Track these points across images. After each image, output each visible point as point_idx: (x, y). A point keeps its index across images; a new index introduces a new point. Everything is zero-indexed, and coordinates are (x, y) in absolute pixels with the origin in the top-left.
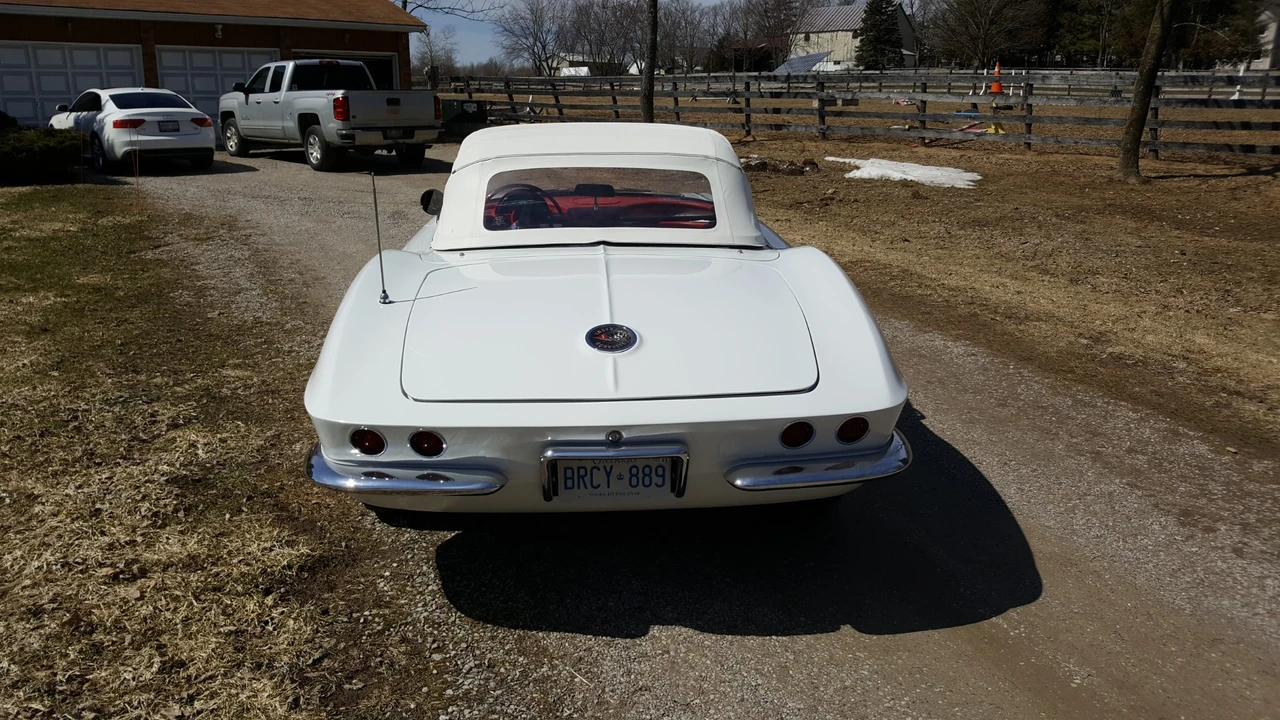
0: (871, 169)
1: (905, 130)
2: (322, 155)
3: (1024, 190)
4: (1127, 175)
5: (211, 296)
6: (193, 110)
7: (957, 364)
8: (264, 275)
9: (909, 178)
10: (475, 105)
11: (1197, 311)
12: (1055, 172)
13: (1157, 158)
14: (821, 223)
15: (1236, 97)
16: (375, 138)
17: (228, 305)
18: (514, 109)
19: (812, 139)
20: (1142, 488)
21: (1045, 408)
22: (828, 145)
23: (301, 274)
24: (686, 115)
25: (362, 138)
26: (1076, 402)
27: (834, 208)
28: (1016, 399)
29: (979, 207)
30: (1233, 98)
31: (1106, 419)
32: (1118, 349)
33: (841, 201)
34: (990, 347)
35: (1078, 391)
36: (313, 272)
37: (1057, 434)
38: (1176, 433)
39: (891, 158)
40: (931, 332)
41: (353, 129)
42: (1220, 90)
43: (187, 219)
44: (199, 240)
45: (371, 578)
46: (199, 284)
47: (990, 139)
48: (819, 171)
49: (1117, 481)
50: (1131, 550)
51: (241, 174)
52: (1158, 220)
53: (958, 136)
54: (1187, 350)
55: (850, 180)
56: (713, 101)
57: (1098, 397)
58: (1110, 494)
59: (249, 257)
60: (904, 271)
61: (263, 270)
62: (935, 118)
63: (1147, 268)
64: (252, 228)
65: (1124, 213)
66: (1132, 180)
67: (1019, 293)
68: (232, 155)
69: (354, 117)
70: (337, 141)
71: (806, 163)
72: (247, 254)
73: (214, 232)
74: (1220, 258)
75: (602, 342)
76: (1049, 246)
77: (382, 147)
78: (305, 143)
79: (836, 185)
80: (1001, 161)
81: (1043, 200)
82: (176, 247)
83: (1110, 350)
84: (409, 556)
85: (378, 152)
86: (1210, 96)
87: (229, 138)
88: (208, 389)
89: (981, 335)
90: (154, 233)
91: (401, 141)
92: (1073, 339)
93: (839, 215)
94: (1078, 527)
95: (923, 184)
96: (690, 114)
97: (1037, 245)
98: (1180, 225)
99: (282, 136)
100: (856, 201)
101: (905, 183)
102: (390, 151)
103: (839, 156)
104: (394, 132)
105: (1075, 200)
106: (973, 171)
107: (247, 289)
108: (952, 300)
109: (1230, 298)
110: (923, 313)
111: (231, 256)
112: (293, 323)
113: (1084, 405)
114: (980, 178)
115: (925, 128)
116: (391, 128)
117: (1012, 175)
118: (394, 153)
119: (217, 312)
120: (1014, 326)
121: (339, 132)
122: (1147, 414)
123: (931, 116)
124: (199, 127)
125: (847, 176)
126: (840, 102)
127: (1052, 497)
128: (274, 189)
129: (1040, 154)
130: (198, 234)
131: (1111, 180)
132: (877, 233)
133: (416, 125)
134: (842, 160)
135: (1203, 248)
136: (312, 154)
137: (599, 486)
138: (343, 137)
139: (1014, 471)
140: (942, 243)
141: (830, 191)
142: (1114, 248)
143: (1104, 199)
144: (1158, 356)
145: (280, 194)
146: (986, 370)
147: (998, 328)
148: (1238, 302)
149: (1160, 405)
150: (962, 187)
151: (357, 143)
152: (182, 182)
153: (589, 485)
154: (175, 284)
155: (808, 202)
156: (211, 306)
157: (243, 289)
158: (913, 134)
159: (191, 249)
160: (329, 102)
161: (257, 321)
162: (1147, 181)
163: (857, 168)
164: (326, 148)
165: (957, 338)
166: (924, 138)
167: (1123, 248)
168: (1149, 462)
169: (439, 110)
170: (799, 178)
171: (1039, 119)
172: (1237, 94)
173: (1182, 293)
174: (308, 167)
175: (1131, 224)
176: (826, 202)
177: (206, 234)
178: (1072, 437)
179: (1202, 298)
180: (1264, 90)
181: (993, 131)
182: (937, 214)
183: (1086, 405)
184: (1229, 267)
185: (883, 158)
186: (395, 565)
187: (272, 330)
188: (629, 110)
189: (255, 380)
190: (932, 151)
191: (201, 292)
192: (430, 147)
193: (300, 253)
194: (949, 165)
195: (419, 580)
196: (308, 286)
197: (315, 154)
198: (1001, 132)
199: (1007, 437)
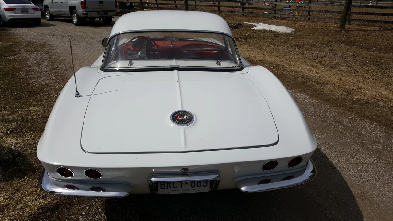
0: (260, 27)
1: (269, 14)
2: (77, 20)
3: (310, 34)
4: (342, 30)
5: (31, 74)
6: (33, 5)
7: (303, 103)
8: (52, 66)
9: (273, 30)
10: (130, 3)
11: (376, 79)
12: (319, 29)
13: (350, 24)
14: (245, 45)
15: (370, 4)
16: (95, 14)
17: (37, 78)
18: (142, 5)
19: (240, 16)
20: (383, 159)
21: (339, 122)
22: (244, 18)
23: (65, 65)
24: (198, 7)
25: (91, 15)
26: (350, 119)
27: (249, 40)
28: (327, 118)
29: (296, 40)
30: (369, 5)
31: (362, 127)
32: (358, 97)
33: (251, 38)
34: (313, 96)
35: (349, 115)
36: (69, 64)
37: (346, 134)
38: (388, 133)
39: (265, 23)
40: (291, 89)
41: (87, 11)
42: (364, 2)
43: (29, 44)
44: (31, 52)
45: (76, 216)
46: (28, 69)
47: (296, 17)
48: (243, 27)
49: (374, 156)
50: (388, 191)
51: (50, 27)
52: (355, 45)
53: (287, 16)
54: (382, 97)
55: (254, 30)
56: (207, 3)
57: (357, 117)
58: (373, 162)
59: (48, 58)
60: (277, 65)
61: (52, 63)
62: (279, 10)
63: (355, 63)
64: (50, 47)
65: (343, 43)
66: (343, 31)
67: (318, 73)
68: (48, 20)
69: (88, 7)
70: (82, 15)
71: (238, 24)
72: (47, 57)
73: (37, 48)
74: (378, 59)
75: (178, 120)
76: (321, 55)
77: (97, 18)
78: (72, 16)
79: (249, 32)
80: (301, 25)
81: (316, 38)
82: (22, 55)
83: (355, 97)
84: (94, 203)
85: (96, 19)
86: (361, 4)
87: (47, 15)
88: (22, 116)
89: (309, 91)
90: (16, 49)
91: (104, 15)
92: (341, 92)
93: (251, 42)
94: (365, 180)
95: (277, 32)
96: (200, 7)
97: (317, 54)
98: (362, 47)
99: (64, 14)
100: (256, 38)
101: (271, 32)
102: (100, 19)
103: (248, 22)
104: (101, 12)
105: (326, 38)
106: (292, 27)
107: (45, 71)
108: (296, 76)
109: (385, 74)
110: (287, 81)
111: (41, 58)
112: (59, 86)
113: (352, 121)
114: (294, 30)
115: (276, 13)
116: (100, 11)
117: (305, 29)
118: (102, 19)
119: (32, 81)
120: (319, 87)
121: (83, 13)
122: (376, 125)
123: (278, 9)
124: (35, 11)
125: (252, 29)
126: (247, 4)
127: (351, 165)
128: (61, 32)
129: (313, 22)
130: (31, 49)
131: (337, 31)
132: (264, 49)
133: (109, 10)
134: (250, 23)
135: (372, 56)
136: (74, 20)
137: (177, 187)
138: (84, 14)
139: (335, 152)
140: (286, 53)
141: (247, 34)
142: (343, 56)
143: (336, 38)
144: (373, 100)
145: (62, 34)
146: (314, 105)
147: (314, 87)
148: (388, 76)
149: (379, 121)
150: (290, 33)
151: (89, 16)
152: (30, 30)
153: (172, 187)
154: (19, 69)
155: (240, 38)
156: (31, 79)
157: (43, 71)
158: (272, 15)
159: (27, 55)
160: (79, 2)
161: (47, 85)
162: (348, 32)
163: (255, 26)
164: (79, 18)
165: (301, 92)
166: (275, 17)
167: (346, 56)
168: (382, 147)
169: (117, 5)
170: (237, 29)
171: (313, 11)
172: (370, 3)
173: (369, 72)
174: (73, 24)
175: (347, 47)
176: (246, 38)
177: (34, 49)
178: (352, 136)
179: (376, 74)
180: (377, 2)
181: (297, 15)
182: (283, 42)
183: (353, 121)
184: (382, 63)
185: (263, 23)
186: (87, 208)
187: (51, 89)
188: (180, 6)
189: (41, 112)
190: (278, 21)
191: (28, 73)
192: (114, 17)
193: (66, 57)
194: (284, 26)
195: (97, 217)
196: (67, 70)
197: (75, 20)
198: (300, 15)
199: (328, 136)
